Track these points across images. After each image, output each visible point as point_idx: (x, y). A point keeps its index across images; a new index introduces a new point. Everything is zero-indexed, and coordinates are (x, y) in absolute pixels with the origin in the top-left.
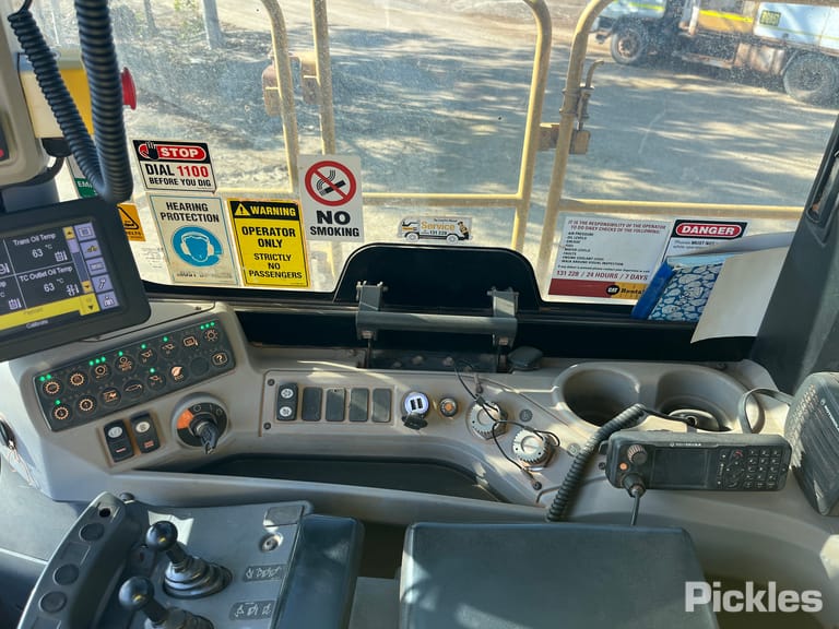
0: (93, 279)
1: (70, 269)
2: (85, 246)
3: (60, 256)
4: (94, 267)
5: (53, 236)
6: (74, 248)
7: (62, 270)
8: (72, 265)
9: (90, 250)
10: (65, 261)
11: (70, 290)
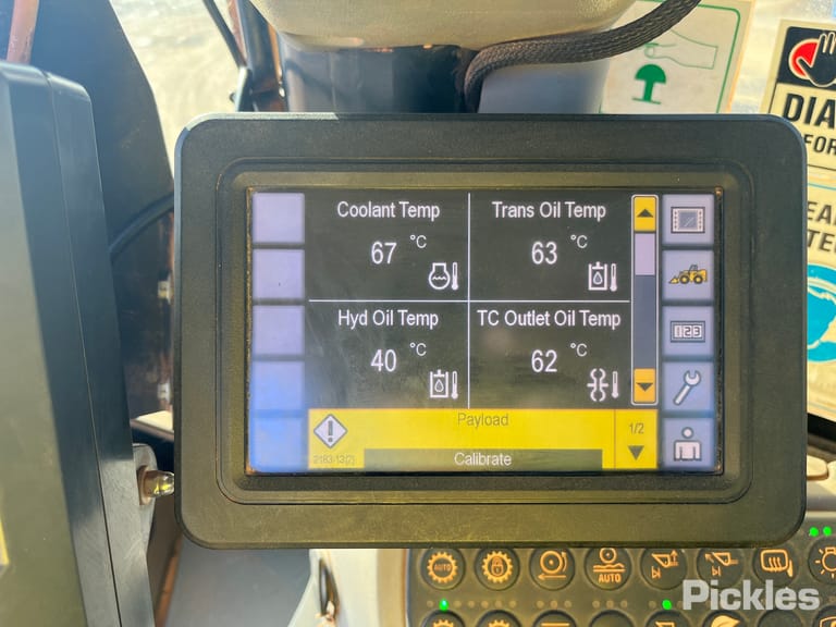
0: (668, 367)
1: (613, 321)
2: (676, 263)
3: (601, 277)
4: (680, 331)
5: (599, 212)
6: (643, 260)
7: (594, 320)
8: (623, 311)
9: (683, 278)
10: (608, 294)
11: (597, 384)
